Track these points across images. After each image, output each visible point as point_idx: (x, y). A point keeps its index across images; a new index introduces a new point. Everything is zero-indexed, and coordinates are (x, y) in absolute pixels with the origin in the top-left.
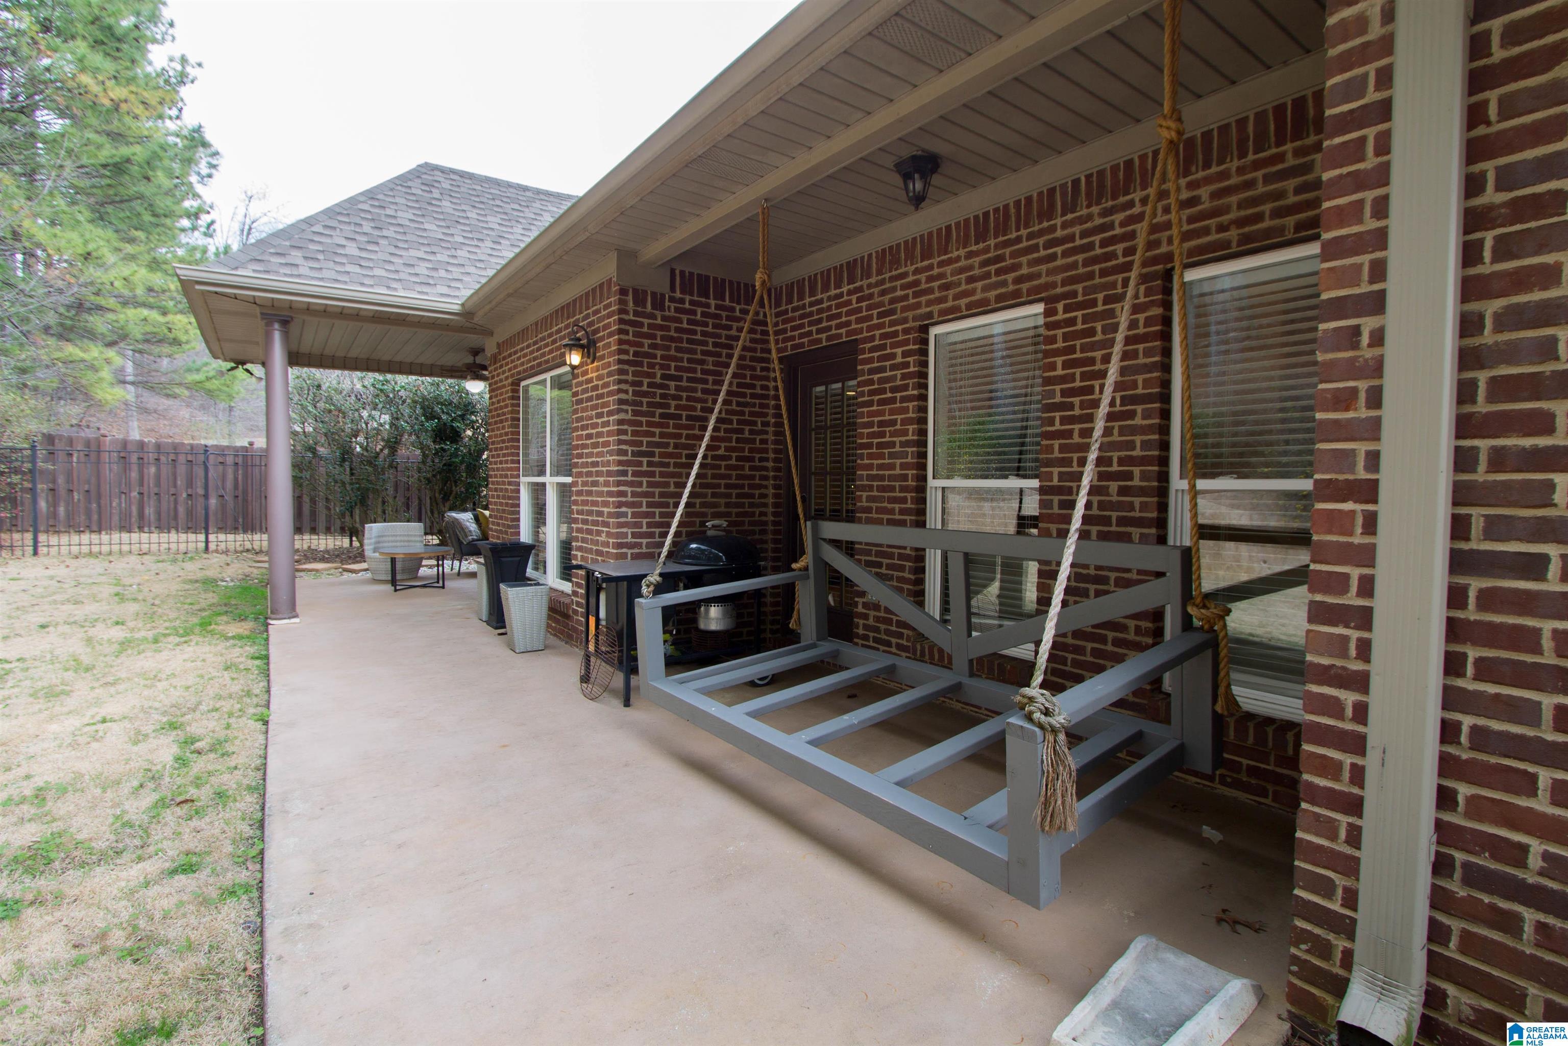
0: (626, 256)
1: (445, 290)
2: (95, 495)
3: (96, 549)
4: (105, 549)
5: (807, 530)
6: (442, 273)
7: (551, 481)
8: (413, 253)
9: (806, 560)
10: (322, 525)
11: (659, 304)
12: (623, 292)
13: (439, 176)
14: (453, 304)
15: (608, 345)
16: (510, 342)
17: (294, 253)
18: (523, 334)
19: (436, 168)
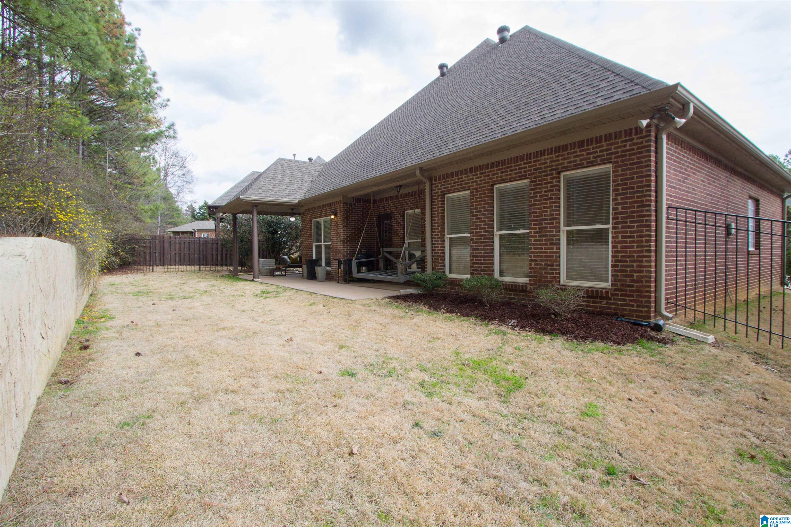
0: (344, 196)
1: (293, 197)
2: (162, 254)
3: (174, 270)
4: (172, 270)
5: (381, 249)
6: (292, 192)
7: (323, 244)
8: (284, 187)
9: (381, 255)
10: (229, 263)
11: (351, 205)
12: (344, 203)
13: (284, 162)
14: (296, 201)
15: (340, 214)
16: (309, 210)
17: (260, 190)
18: (314, 208)
19: (282, 159)
